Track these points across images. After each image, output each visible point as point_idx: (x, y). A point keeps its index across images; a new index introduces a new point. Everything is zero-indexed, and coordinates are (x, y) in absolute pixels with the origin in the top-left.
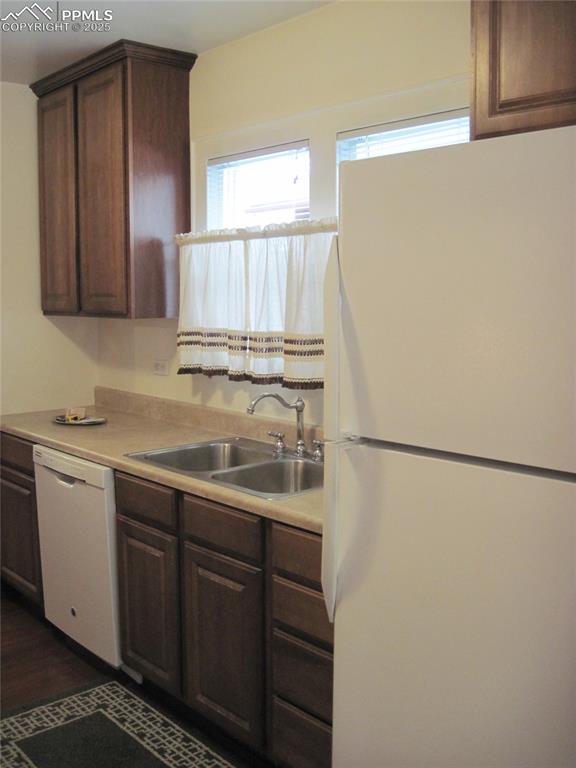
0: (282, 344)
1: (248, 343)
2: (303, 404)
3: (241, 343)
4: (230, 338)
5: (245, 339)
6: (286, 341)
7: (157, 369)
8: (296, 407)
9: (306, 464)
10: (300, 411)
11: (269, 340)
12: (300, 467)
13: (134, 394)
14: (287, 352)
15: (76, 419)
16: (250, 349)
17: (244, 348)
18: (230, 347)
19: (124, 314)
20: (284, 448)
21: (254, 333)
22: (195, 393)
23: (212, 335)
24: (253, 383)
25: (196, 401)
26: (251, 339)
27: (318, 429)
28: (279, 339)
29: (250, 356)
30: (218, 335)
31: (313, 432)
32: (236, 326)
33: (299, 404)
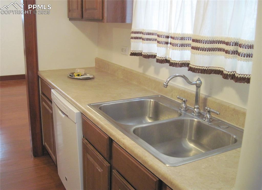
0: (190, 42)
1: (170, 40)
2: (201, 83)
3: (165, 40)
4: (158, 36)
5: (168, 37)
6: (193, 41)
7: (123, 51)
8: (196, 84)
9: (199, 122)
10: (198, 86)
11: (182, 39)
12: (195, 124)
13: (112, 63)
14: (193, 48)
15: (78, 75)
16: (171, 44)
17: (167, 43)
18: (158, 42)
19: (101, 20)
20: (186, 108)
21: (174, 34)
22: (140, 66)
23: (149, 34)
24: (170, 65)
25: (140, 70)
26: (171, 37)
27: (209, 98)
28: (189, 38)
29: (170, 48)
30: (152, 34)
31: (205, 100)
32: (163, 29)
33: (198, 82)
